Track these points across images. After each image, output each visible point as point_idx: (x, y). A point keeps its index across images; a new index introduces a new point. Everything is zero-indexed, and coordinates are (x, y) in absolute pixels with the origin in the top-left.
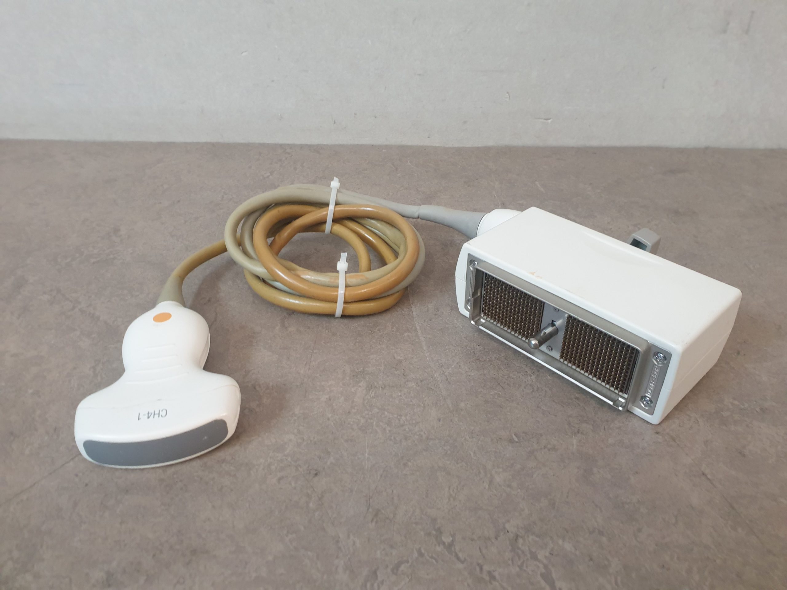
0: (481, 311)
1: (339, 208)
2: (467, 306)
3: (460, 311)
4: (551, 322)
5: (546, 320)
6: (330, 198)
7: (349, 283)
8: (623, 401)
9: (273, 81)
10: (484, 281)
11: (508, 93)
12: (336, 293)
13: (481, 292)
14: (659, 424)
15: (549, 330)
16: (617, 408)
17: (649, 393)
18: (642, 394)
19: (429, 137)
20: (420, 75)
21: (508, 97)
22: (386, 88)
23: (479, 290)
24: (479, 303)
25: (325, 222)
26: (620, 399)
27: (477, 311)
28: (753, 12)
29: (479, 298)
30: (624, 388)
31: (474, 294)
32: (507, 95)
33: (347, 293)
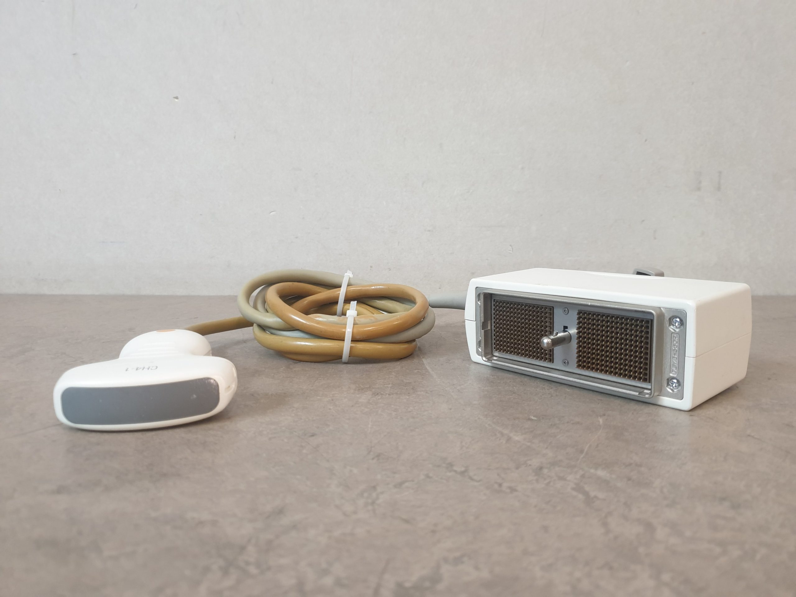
0: (493, 348)
1: (352, 288)
2: (478, 350)
3: (472, 359)
4: (562, 327)
6: (343, 280)
7: (357, 322)
8: (649, 392)
9: (297, 238)
11: (511, 246)
12: (344, 330)
13: (491, 325)
14: (691, 410)
15: (562, 334)
19: (440, 288)
20: (429, 231)
21: (511, 249)
22: (399, 243)
23: (489, 322)
24: (490, 339)
25: (336, 303)
26: (645, 391)
27: (489, 350)
28: (720, 173)
29: (490, 331)
30: (647, 378)
31: (484, 325)
32: (510, 247)
33: (355, 330)
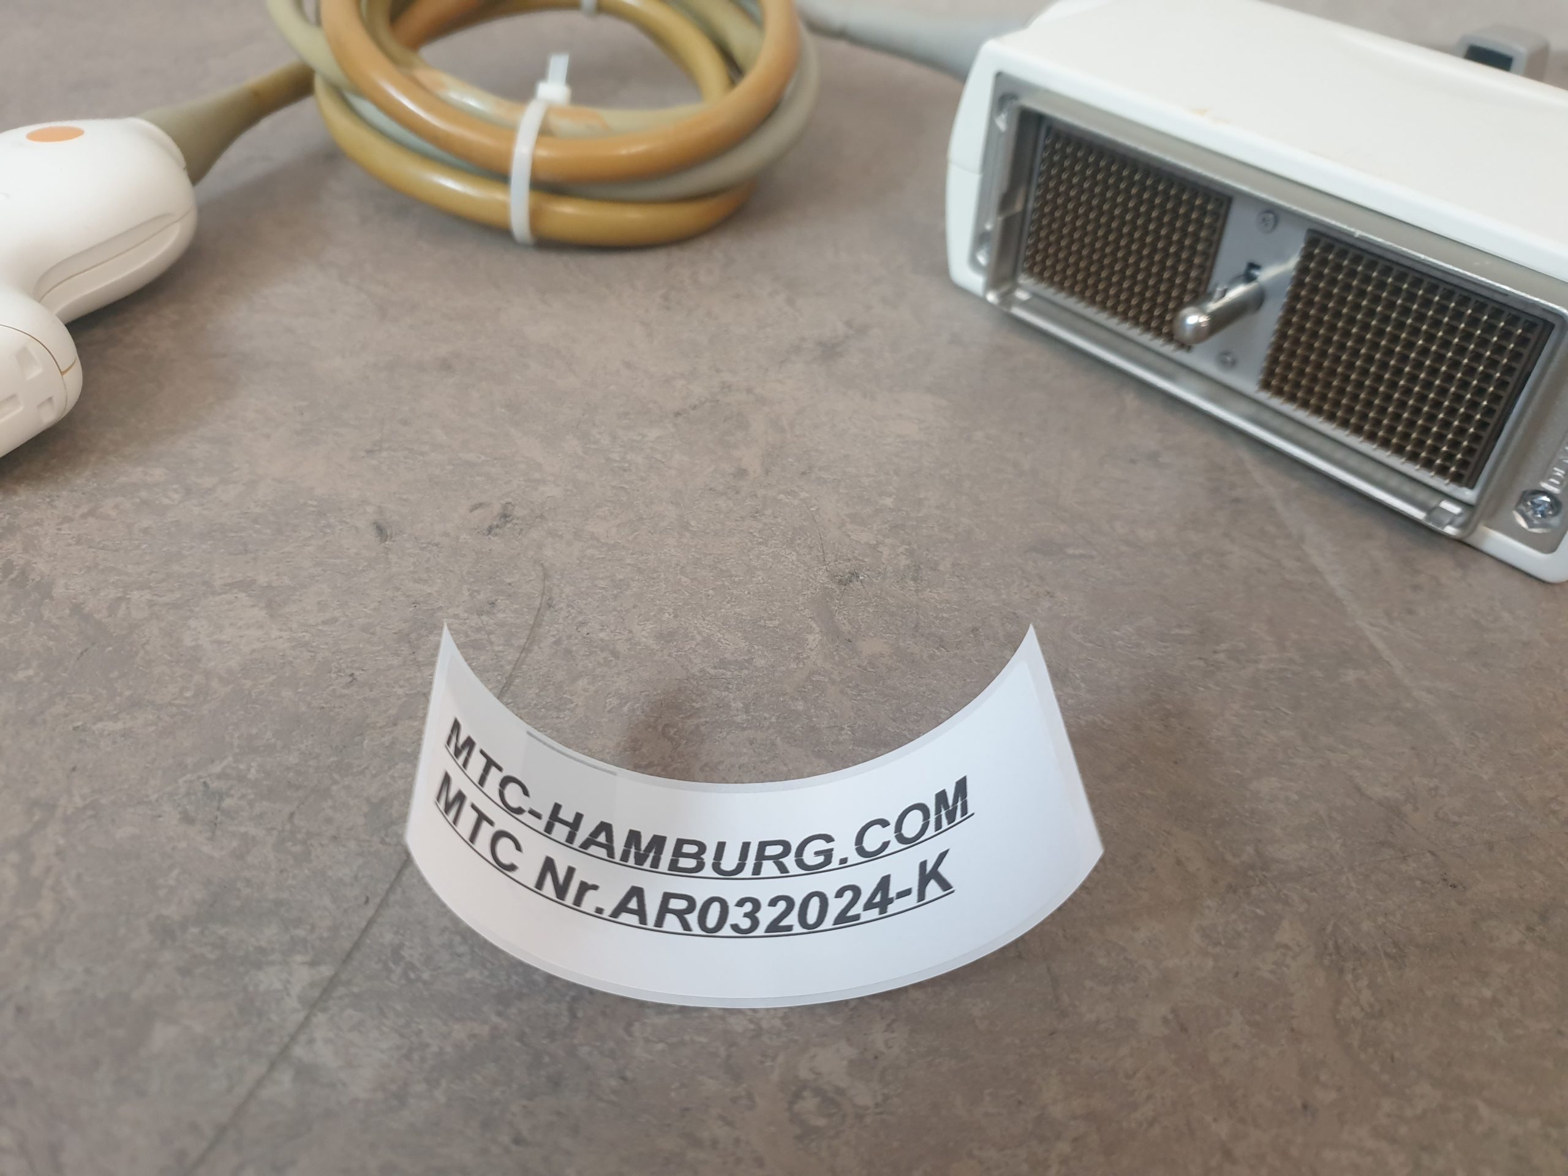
2: (978, 257)
4: (1242, 268)
5: (1229, 258)
8: (1456, 509)
10: (1041, 154)
13: (1026, 201)
15: (1238, 291)
16: (1440, 529)
17: (1557, 478)
18: (1526, 483)
23: (1022, 191)
26: (1446, 505)
27: (1008, 267)
29: (1020, 219)
31: (1006, 201)
